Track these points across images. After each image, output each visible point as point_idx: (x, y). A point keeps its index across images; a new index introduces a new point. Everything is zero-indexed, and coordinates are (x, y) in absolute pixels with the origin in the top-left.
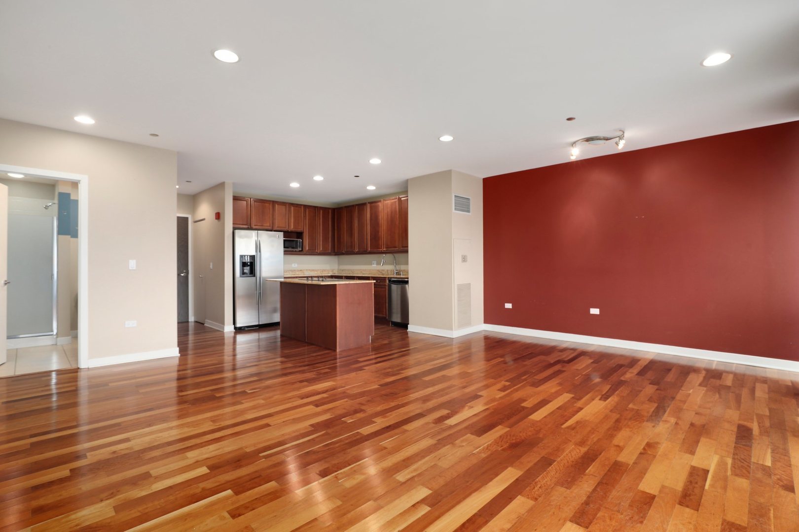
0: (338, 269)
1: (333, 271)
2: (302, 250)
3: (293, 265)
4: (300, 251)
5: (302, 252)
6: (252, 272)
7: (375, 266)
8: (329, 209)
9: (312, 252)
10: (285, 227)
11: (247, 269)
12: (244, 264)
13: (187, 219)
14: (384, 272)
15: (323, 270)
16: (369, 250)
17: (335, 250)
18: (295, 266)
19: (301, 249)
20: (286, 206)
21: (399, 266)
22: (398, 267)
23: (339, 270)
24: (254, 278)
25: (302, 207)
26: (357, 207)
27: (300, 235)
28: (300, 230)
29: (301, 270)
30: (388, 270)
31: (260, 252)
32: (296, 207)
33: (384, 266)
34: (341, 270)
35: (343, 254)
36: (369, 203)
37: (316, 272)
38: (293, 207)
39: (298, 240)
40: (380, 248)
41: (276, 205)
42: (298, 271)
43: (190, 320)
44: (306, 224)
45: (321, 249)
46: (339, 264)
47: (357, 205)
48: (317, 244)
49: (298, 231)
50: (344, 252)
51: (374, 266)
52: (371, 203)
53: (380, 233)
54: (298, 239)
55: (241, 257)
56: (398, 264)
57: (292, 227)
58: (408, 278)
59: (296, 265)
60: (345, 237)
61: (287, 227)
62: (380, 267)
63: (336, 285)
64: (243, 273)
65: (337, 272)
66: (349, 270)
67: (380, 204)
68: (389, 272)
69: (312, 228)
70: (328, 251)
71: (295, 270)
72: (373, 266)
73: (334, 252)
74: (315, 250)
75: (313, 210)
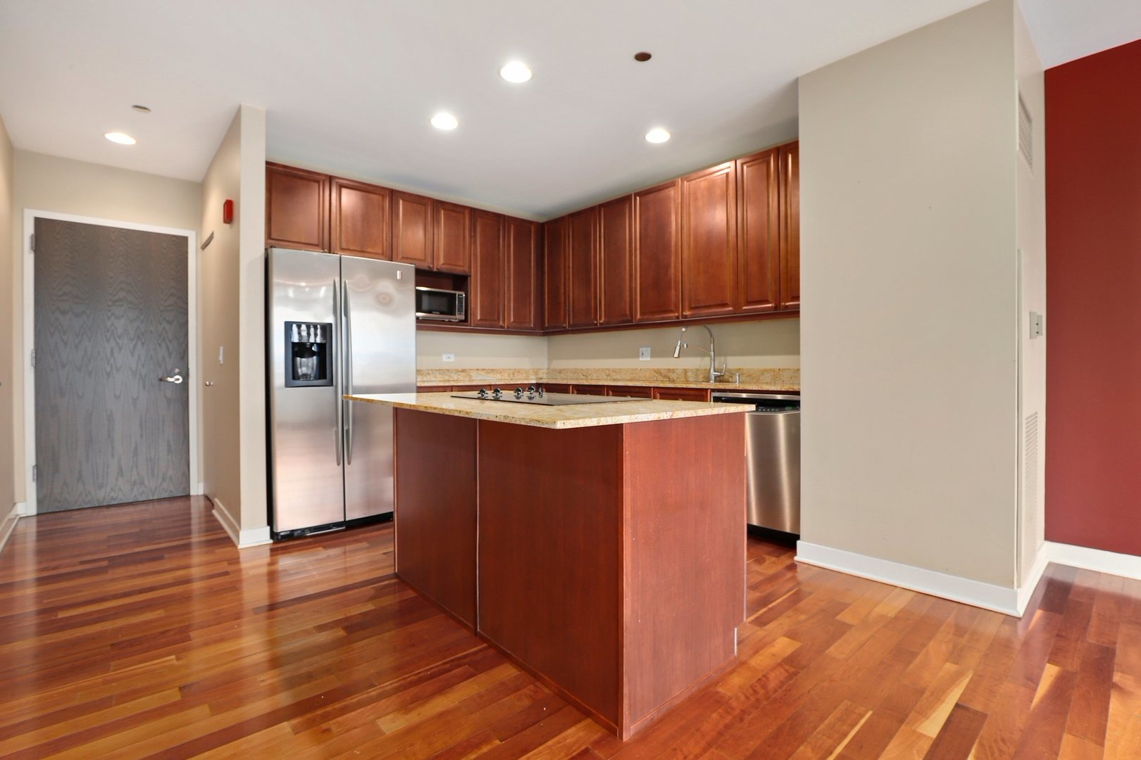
0: (548, 369)
1: (536, 373)
2: (466, 320)
3: (444, 358)
4: (461, 321)
5: (464, 326)
6: (324, 373)
7: (649, 359)
8: (531, 222)
9: (491, 326)
10: (424, 260)
11: (307, 365)
12: (298, 350)
13: (184, 240)
14: (673, 376)
15: (517, 371)
16: (638, 317)
17: (543, 322)
18: (448, 360)
19: (463, 318)
20: (425, 205)
21: (722, 358)
22: (721, 362)
23: (550, 371)
24: (328, 390)
25: (467, 213)
26: (602, 209)
27: (460, 281)
28: (460, 268)
29: (463, 371)
30: (686, 371)
31: (346, 315)
32: (452, 211)
33: (681, 359)
34: (554, 370)
35: (564, 332)
36: (637, 194)
37: (499, 376)
38: (444, 209)
39: (457, 293)
40: (671, 311)
41: (401, 202)
42: (457, 371)
43: (193, 493)
44: (476, 259)
45: (512, 320)
46: (551, 358)
47: (601, 206)
48: (501, 307)
49: (456, 273)
50: (567, 325)
51: (644, 359)
52: (644, 193)
53: (672, 270)
54: (456, 290)
55: (288, 326)
56: (720, 355)
57: (442, 261)
58: (798, 393)
59: (452, 359)
60: (571, 289)
61: (429, 259)
62: (663, 363)
63: (619, 427)
64: (293, 376)
65: (545, 376)
66: (575, 371)
67: (672, 192)
68: (689, 374)
69: (491, 264)
70: (527, 325)
71: (448, 370)
72: (641, 359)
73: (543, 327)
74: (498, 319)
75: (492, 223)
